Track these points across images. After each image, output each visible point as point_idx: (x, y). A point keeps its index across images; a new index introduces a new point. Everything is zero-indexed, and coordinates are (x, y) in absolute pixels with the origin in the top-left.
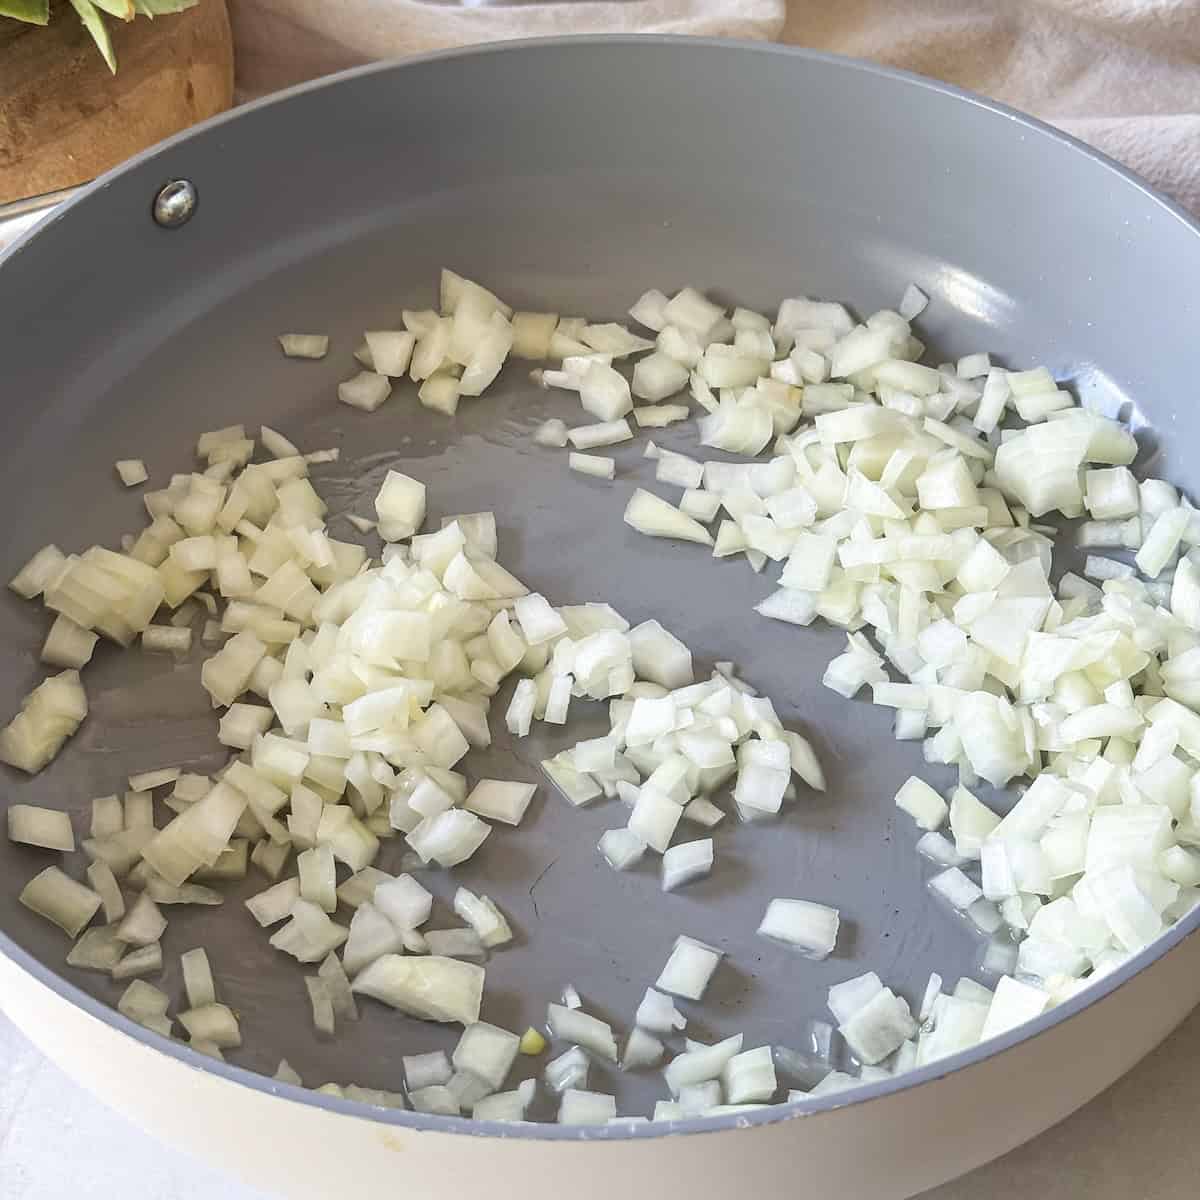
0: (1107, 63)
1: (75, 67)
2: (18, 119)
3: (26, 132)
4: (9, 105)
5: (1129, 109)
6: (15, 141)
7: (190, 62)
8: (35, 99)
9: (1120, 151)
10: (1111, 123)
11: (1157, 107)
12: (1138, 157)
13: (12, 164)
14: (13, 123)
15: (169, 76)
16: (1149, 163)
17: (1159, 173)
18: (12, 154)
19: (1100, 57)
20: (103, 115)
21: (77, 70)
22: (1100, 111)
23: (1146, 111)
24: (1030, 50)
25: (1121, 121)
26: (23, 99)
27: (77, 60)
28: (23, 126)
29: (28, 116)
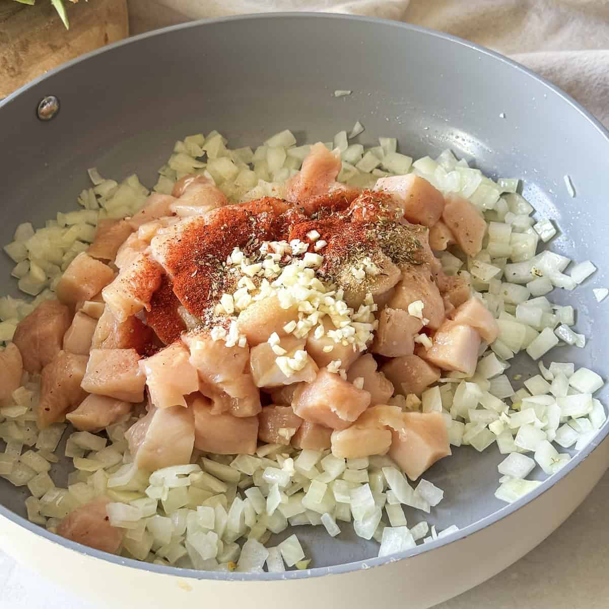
0: (574, 23)
1: (48, 26)
2: (20, 53)
3: (24, 59)
4: (15, 45)
5: (586, 46)
6: (17, 63)
7: (106, 23)
8: (28, 42)
9: (580, 68)
10: (575, 53)
11: (599, 45)
12: (590, 71)
13: (16, 75)
14: (16, 55)
15: (95, 30)
16: (595, 74)
17: (600, 79)
18: (16, 70)
19: (570, 19)
20: (62, 50)
21: (49, 27)
22: (571, 48)
23: (594, 47)
24: (534, 17)
25: (581, 53)
26: (21, 42)
27: (49, 22)
28: (21, 55)
29: (25, 51)
